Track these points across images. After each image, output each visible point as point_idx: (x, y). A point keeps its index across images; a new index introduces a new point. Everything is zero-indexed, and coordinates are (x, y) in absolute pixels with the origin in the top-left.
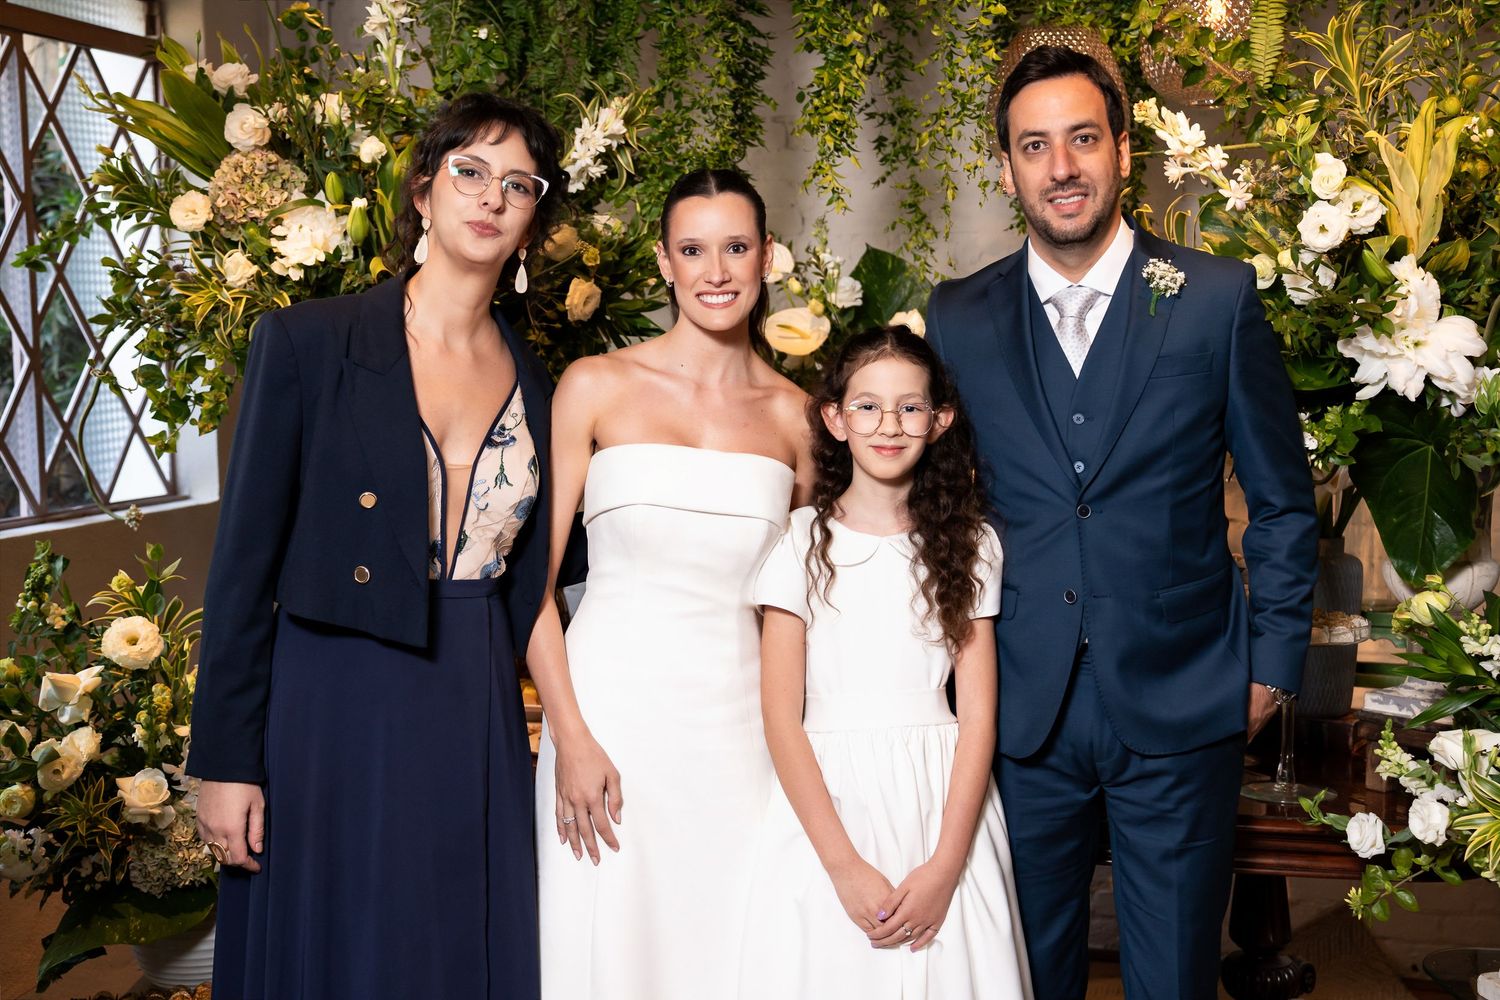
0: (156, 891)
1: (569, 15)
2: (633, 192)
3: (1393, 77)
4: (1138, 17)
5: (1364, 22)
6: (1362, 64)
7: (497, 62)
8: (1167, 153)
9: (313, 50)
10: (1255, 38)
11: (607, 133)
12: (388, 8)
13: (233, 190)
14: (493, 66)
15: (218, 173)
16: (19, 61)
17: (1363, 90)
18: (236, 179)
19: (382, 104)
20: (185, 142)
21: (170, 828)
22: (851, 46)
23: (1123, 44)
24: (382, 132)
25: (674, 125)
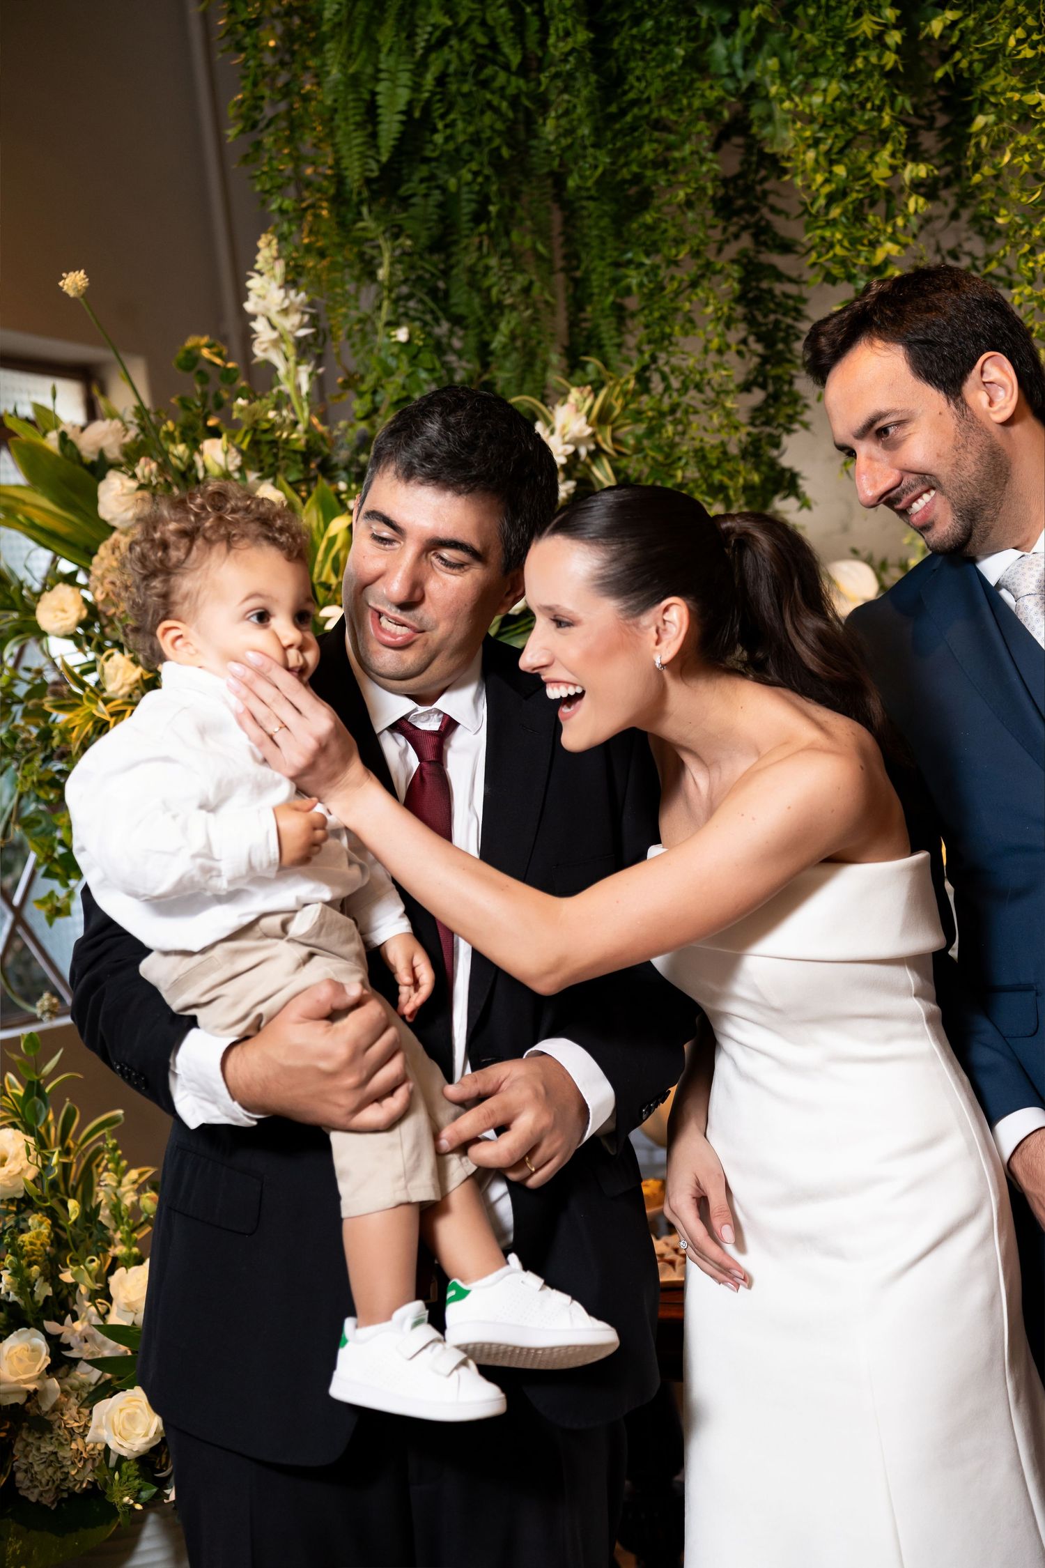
0: (47, 1500)
1: (527, 290)
7: (428, 370)
9: (217, 396)
11: (567, 438)
12: (277, 320)
13: (111, 577)
14: (423, 375)
15: (96, 559)
18: (115, 564)
19: (274, 443)
20: (62, 529)
21: (57, 1408)
24: (280, 478)
25: (662, 415)
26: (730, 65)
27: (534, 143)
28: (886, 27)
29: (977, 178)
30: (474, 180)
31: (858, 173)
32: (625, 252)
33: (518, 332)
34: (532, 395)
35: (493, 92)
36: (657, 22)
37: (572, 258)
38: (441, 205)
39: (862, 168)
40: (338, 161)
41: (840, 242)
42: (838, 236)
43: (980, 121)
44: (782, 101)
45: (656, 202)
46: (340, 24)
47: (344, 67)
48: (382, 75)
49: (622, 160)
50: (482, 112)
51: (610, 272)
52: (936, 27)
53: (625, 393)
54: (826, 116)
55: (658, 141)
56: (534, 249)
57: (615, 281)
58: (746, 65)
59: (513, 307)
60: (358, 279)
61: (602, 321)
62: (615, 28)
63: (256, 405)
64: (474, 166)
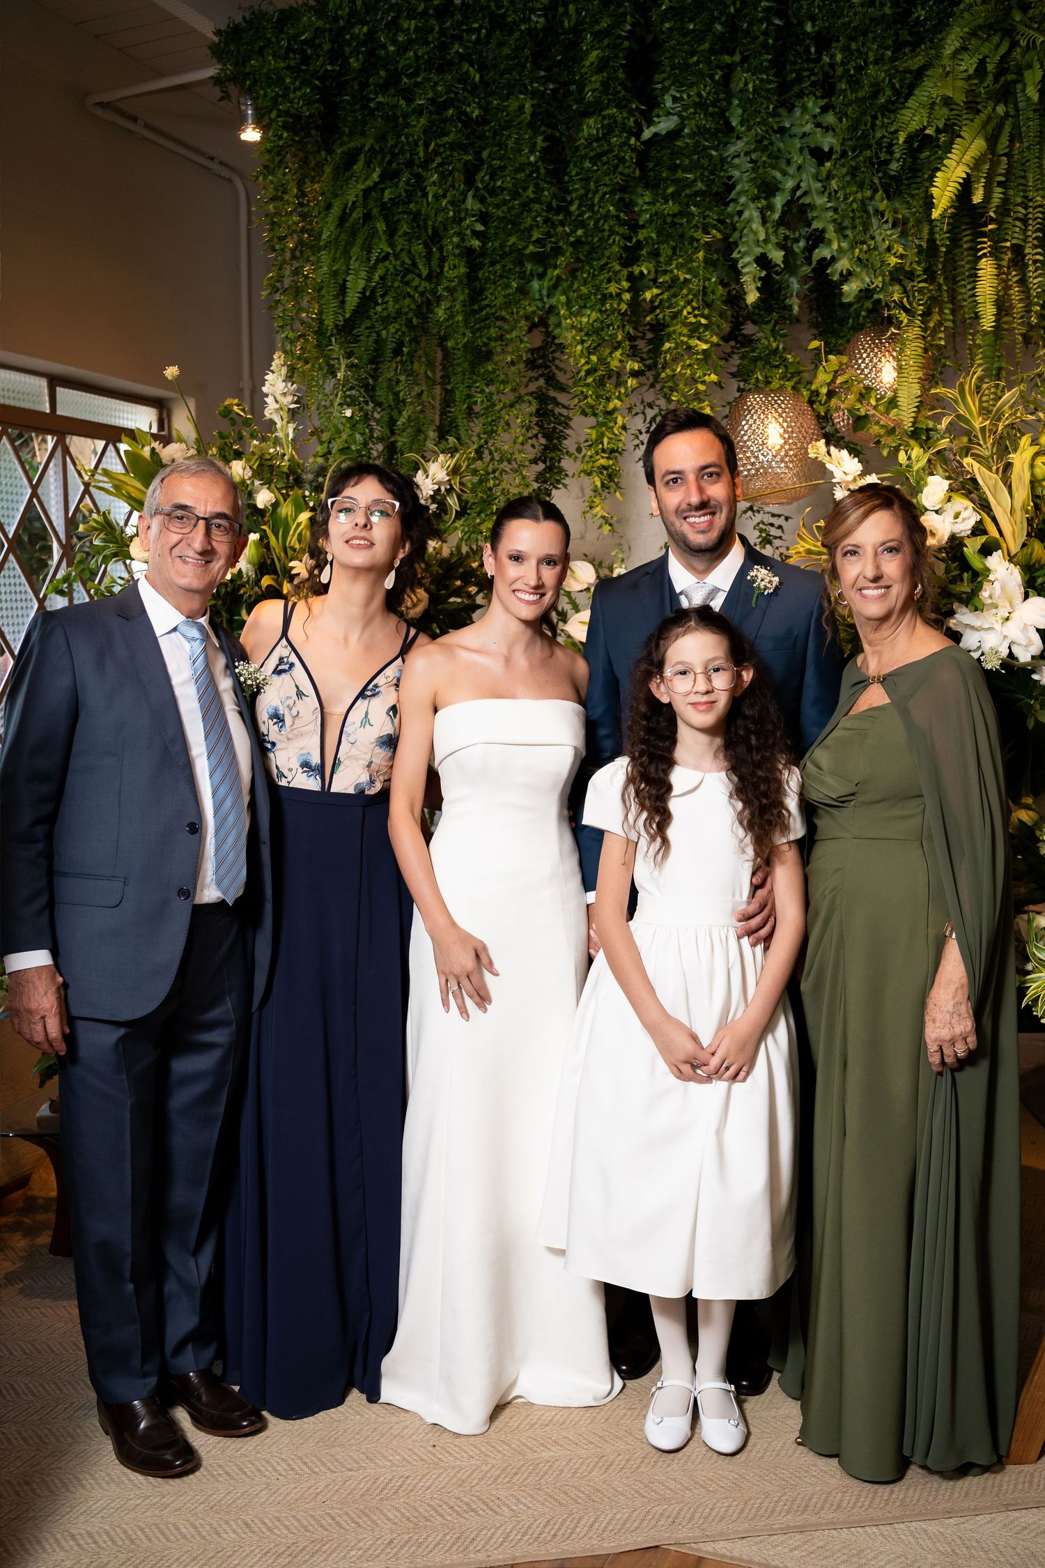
1: (420, 395)
2: (457, 524)
3: (1007, 419)
4: (817, 381)
5: (986, 380)
6: (984, 411)
7: (361, 434)
8: (834, 481)
9: (239, 433)
10: (900, 394)
11: (434, 480)
12: (279, 398)
14: (358, 436)
16: (63, 451)
17: (983, 429)
19: (271, 466)
22: (615, 410)
23: (820, 402)
24: (273, 486)
25: (488, 474)
26: (541, 295)
27: (431, 315)
28: (623, 290)
29: (663, 375)
30: (396, 333)
31: (602, 361)
32: (476, 382)
33: (413, 418)
34: (417, 453)
35: (411, 287)
36: (504, 266)
37: (446, 378)
38: (376, 342)
39: (605, 359)
40: (320, 313)
41: (591, 396)
42: (590, 393)
43: (667, 345)
44: (566, 319)
45: (496, 358)
46: (330, 242)
47: (330, 266)
48: (351, 272)
49: (478, 334)
50: (404, 298)
51: (466, 391)
52: (648, 295)
53: (469, 459)
54: (589, 330)
55: (500, 328)
56: (426, 373)
57: (469, 396)
58: (549, 296)
59: (412, 403)
60: (325, 376)
61: (460, 417)
62: (481, 266)
63: (264, 444)
64: (397, 326)
